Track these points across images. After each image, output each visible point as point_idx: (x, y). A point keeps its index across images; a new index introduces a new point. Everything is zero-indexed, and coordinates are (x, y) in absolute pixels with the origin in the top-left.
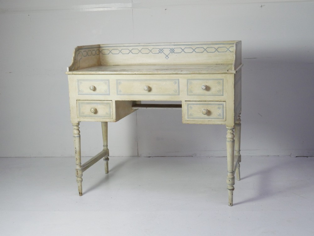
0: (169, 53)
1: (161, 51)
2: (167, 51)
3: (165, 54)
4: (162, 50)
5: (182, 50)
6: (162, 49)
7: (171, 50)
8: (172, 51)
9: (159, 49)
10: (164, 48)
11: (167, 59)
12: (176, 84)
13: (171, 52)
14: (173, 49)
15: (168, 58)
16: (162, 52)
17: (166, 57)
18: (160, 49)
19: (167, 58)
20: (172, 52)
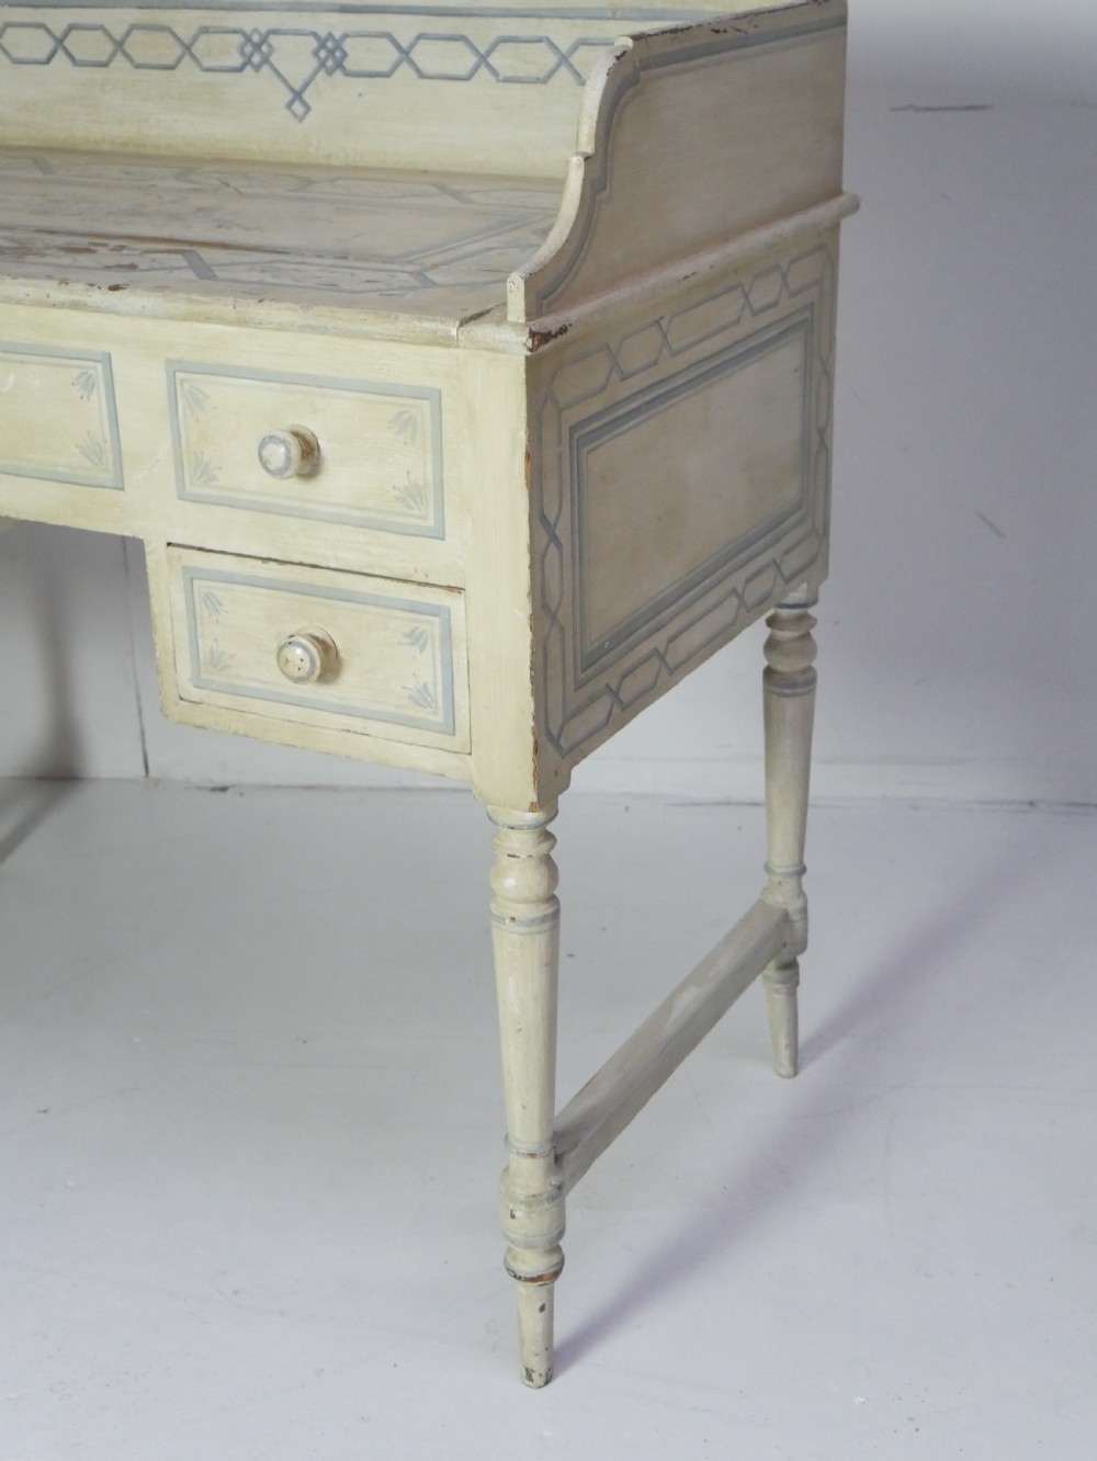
0: (309, 70)
1: (257, 51)
2: (295, 58)
3: (285, 82)
4: (264, 48)
5: (395, 55)
6: (264, 40)
7: (322, 45)
8: (332, 56)
9: (237, 39)
10: (275, 32)
11: (301, 119)
12: (94, 396)
13: (323, 64)
14: (338, 46)
15: (308, 108)
16: (266, 60)
17: (289, 105)
18: (248, 39)
19: (297, 107)
20: (330, 63)
